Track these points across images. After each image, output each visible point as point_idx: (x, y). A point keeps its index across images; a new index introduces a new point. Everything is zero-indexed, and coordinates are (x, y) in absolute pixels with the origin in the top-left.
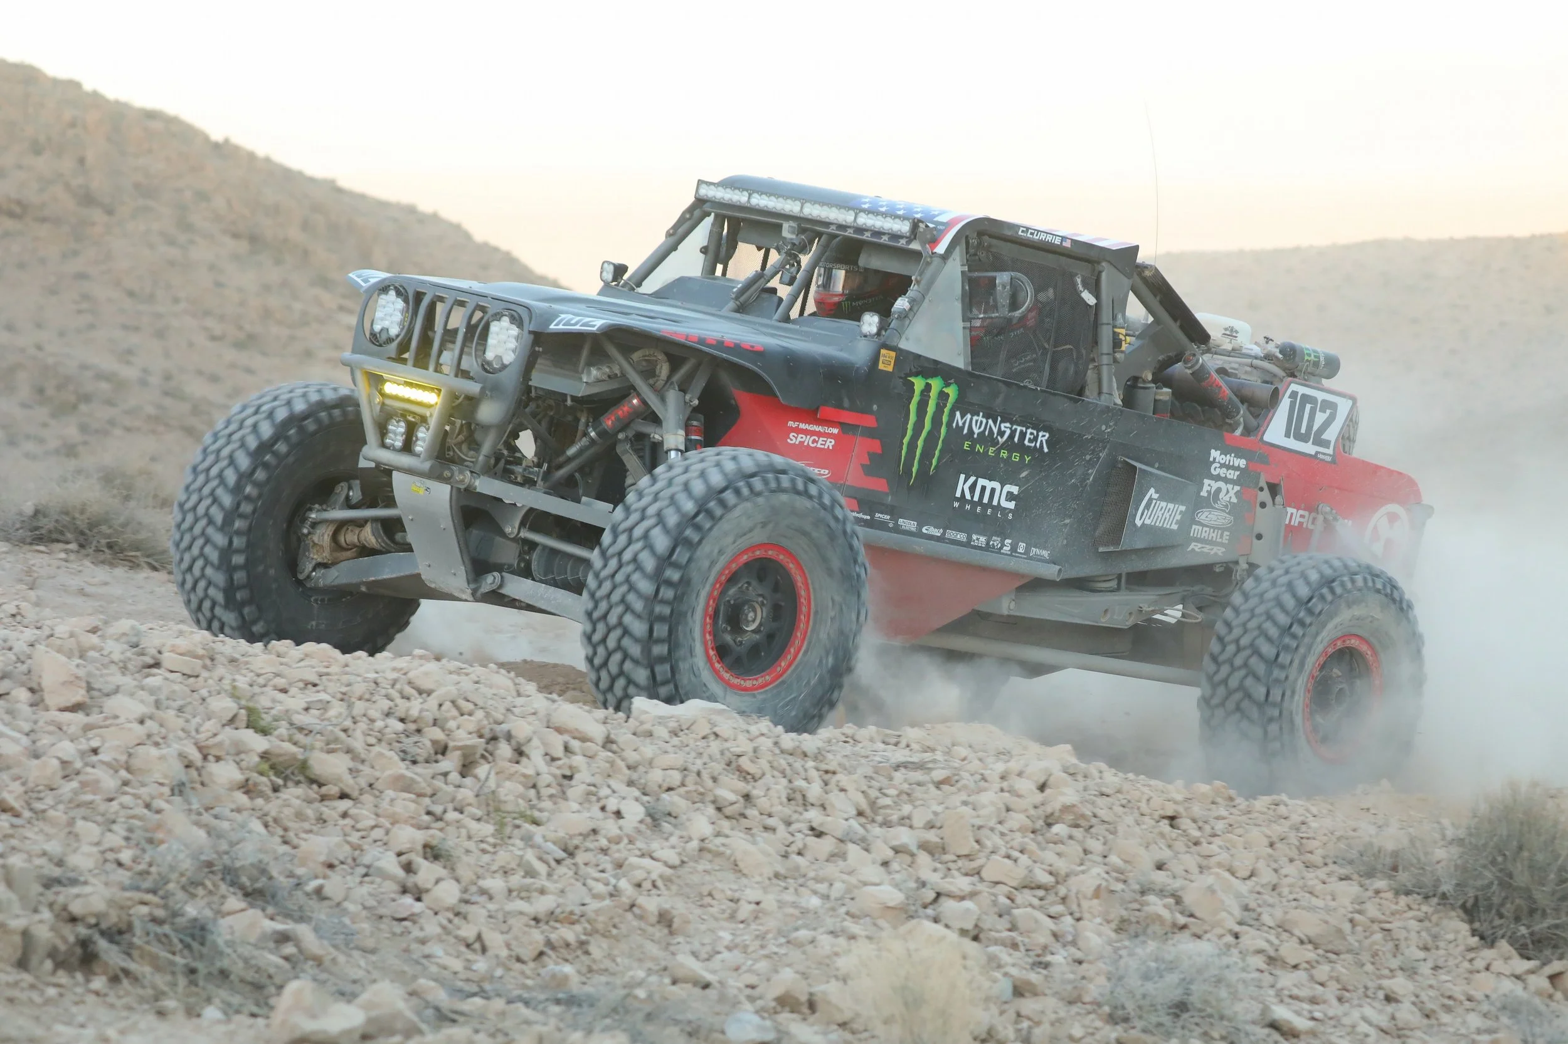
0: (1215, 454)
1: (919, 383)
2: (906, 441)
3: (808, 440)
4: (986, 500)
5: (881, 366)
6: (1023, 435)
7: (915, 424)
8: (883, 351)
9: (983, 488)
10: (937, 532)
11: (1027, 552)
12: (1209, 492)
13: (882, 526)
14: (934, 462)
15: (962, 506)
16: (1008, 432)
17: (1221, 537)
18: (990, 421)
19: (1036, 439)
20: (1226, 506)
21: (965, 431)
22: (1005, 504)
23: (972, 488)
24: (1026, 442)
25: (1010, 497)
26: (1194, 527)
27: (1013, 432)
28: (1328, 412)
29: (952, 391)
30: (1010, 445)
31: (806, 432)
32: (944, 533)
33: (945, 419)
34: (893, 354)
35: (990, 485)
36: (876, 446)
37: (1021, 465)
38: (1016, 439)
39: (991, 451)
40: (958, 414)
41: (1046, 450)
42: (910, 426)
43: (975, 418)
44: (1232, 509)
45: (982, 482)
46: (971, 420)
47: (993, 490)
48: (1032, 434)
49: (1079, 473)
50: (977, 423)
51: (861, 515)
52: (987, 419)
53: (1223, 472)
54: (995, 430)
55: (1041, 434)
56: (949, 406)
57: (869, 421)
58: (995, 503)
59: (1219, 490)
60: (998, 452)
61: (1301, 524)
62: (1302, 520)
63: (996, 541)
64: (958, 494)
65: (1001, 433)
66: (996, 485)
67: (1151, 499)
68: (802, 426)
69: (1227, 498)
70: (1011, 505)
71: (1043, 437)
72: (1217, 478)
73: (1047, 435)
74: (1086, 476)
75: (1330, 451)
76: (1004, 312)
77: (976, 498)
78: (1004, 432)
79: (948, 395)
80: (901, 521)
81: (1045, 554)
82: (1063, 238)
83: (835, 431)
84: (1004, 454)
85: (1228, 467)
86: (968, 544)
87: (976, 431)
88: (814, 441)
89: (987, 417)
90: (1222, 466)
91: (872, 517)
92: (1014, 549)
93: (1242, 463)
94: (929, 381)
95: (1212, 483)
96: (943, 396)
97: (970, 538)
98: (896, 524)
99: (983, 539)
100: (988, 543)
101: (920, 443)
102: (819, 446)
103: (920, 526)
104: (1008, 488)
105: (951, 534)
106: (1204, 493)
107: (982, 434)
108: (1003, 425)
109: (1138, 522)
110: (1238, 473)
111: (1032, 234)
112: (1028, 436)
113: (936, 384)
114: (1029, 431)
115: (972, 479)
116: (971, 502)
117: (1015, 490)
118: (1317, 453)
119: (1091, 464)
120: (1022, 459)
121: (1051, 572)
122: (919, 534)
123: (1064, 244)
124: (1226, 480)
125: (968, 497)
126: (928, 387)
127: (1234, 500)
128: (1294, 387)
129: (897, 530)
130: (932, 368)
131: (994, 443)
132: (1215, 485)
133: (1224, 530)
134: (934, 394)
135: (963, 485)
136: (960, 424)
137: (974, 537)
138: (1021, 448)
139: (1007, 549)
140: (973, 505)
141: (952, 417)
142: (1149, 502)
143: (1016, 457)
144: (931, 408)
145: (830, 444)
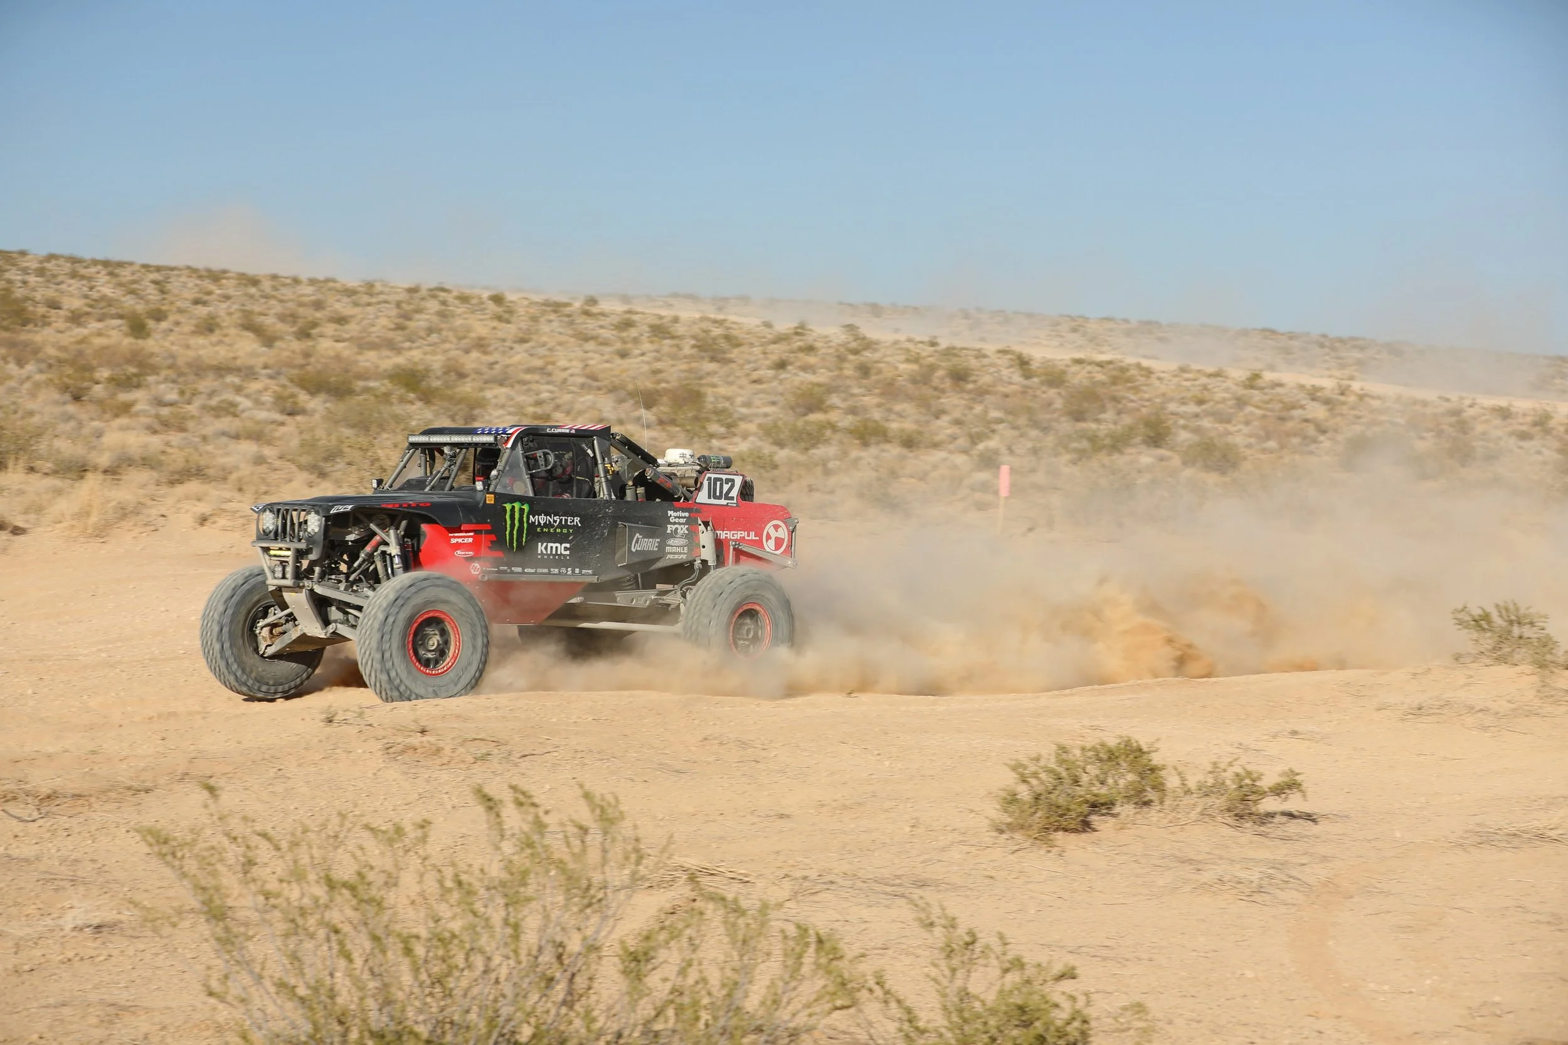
0: (670, 512)
1: (508, 506)
2: (507, 533)
3: (460, 540)
4: (554, 552)
5: (488, 502)
6: (566, 521)
7: (510, 524)
8: (488, 495)
9: (552, 547)
10: (533, 571)
11: (580, 572)
12: (672, 531)
13: (504, 572)
14: (524, 539)
15: (543, 557)
16: (558, 520)
17: (683, 550)
18: (548, 517)
19: (573, 521)
20: (683, 535)
21: (537, 523)
22: (564, 553)
23: (546, 548)
24: (569, 523)
25: (566, 549)
26: (667, 547)
27: (561, 520)
29: (526, 507)
30: (561, 526)
31: (459, 537)
32: (535, 570)
33: (525, 520)
34: (493, 495)
35: (554, 545)
36: (493, 537)
37: (568, 534)
38: (563, 523)
39: (552, 530)
40: (531, 516)
41: (580, 525)
42: (508, 526)
43: (540, 516)
44: (686, 535)
45: (550, 545)
46: (538, 517)
47: (557, 548)
48: (571, 519)
49: (600, 532)
50: (542, 519)
51: (493, 569)
52: (546, 516)
53: (677, 520)
54: (552, 520)
55: (575, 519)
56: (526, 514)
57: (488, 527)
58: (559, 553)
59: (677, 529)
60: (555, 530)
61: (726, 538)
62: (727, 536)
63: (563, 570)
64: (539, 552)
65: (555, 521)
66: (558, 545)
67: (638, 539)
68: (456, 535)
69: (682, 532)
70: (568, 552)
71: (577, 520)
72: (675, 524)
73: (579, 519)
74: (604, 533)
76: (543, 468)
77: (549, 552)
79: (524, 509)
80: (514, 568)
81: (590, 572)
82: (570, 430)
83: (472, 534)
84: (558, 530)
85: (679, 518)
86: (549, 573)
87: (542, 522)
88: (463, 540)
89: (546, 514)
90: (675, 518)
91: (499, 568)
92: (573, 571)
93: (687, 515)
94: (513, 504)
95: (672, 526)
96: (522, 511)
97: (550, 571)
98: (512, 570)
99: (556, 571)
100: (559, 572)
101: (515, 532)
102: (465, 542)
103: (523, 569)
104: (564, 545)
105: (540, 570)
106: (669, 531)
107: (545, 524)
108: (555, 518)
109: (633, 550)
110: (685, 520)
112: (569, 520)
113: (517, 505)
114: (569, 518)
115: (545, 544)
116: (547, 554)
117: (568, 545)
118: (727, 503)
119: (604, 528)
120: (568, 531)
121: (594, 579)
122: (524, 573)
123: (571, 432)
124: (680, 524)
125: (544, 552)
126: (513, 507)
127: (686, 532)
128: (709, 476)
129: (512, 572)
130: (513, 499)
131: (553, 526)
132: (674, 527)
133: (683, 547)
134: (517, 510)
135: (541, 547)
136: (533, 521)
137: (552, 570)
138: (566, 526)
139: (570, 572)
140: (549, 555)
141: (528, 518)
142: (637, 542)
143: (565, 531)
144: (517, 516)
145: (470, 540)
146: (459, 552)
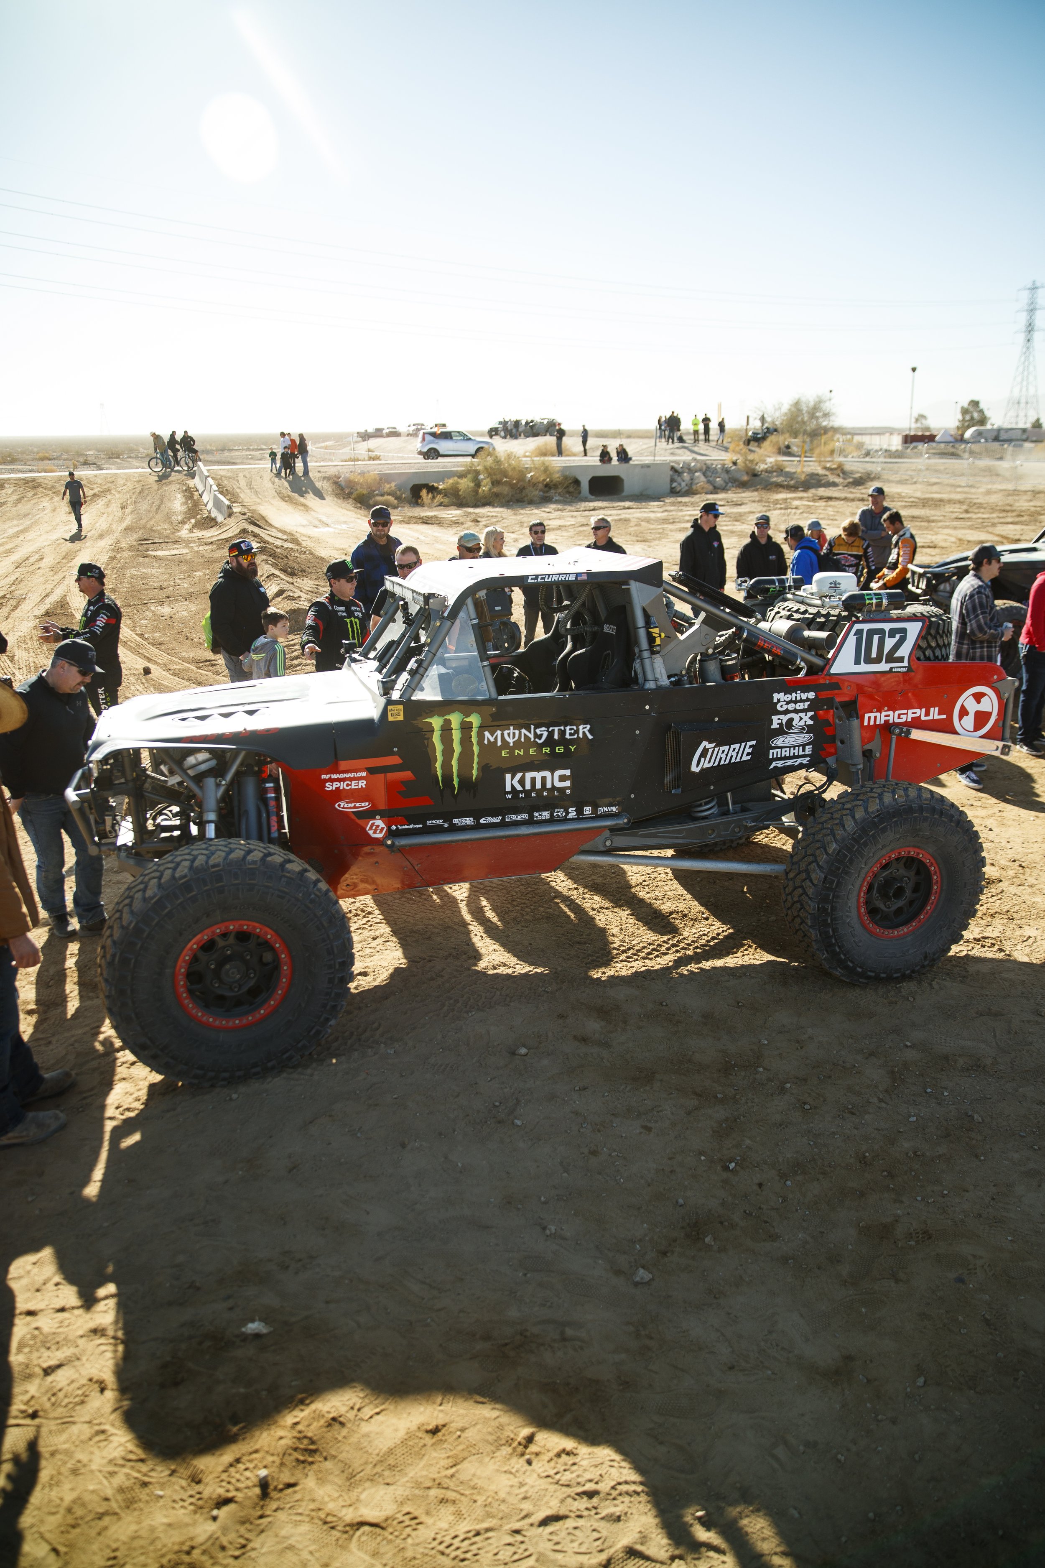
0: (776, 696)
1: (436, 722)
2: (438, 764)
3: (343, 785)
4: (538, 786)
5: (391, 719)
6: (562, 733)
7: (444, 752)
8: (390, 707)
9: (533, 780)
10: (496, 820)
11: (595, 810)
12: (781, 724)
13: (437, 829)
14: (475, 773)
15: (515, 797)
16: (545, 734)
17: (804, 750)
18: (524, 731)
19: (577, 732)
20: (803, 729)
21: (499, 743)
22: (558, 784)
23: (522, 782)
24: (568, 736)
25: (562, 778)
26: (771, 751)
27: (551, 734)
28: (898, 636)
29: (475, 720)
30: (550, 743)
31: (339, 780)
32: (503, 819)
33: (474, 740)
34: (401, 707)
35: (538, 775)
36: (408, 776)
38: (556, 737)
40: (487, 734)
41: (590, 737)
42: (439, 754)
43: (506, 732)
44: (810, 729)
45: (529, 775)
46: (502, 735)
47: (544, 779)
48: (571, 729)
50: (511, 735)
51: (412, 826)
52: (519, 729)
53: (791, 707)
54: (531, 736)
55: (581, 727)
56: (475, 730)
57: (394, 761)
58: (549, 785)
59: (791, 720)
60: (539, 751)
61: (887, 722)
62: (887, 718)
63: (560, 813)
64: (508, 788)
65: (540, 737)
66: (547, 774)
67: (705, 750)
68: (334, 776)
69: (802, 723)
70: (568, 783)
71: (585, 729)
72: (787, 712)
73: (588, 727)
75: (906, 663)
77: (528, 786)
78: (541, 735)
79: (471, 723)
80: (455, 821)
81: (614, 809)
82: (577, 574)
83: (364, 774)
84: (547, 751)
85: (796, 702)
86: (532, 821)
87: (511, 741)
88: (348, 785)
89: (519, 727)
90: (788, 703)
91: (424, 824)
92: (580, 811)
93: (811, 695)
94: (447, 717)
95: (781, 717)
96: (466, 725)
97: (531, 816)
98: (452, 824)
99: (546, 815)
100: (551, 815)
101: (454, 763)
102: (353, 787)
103: (477, 819)
104: (558, 773)
105: (511, 818)
106: (775, 725)
107: (518, 744)
108: (538, 731)
109: (696, 769)
110: (807, 704)
111: (544, 578)
112: (568, 732)
113: (455, 719)
114: (568, 728)
115: (519, 776)
116: (524, 791)
117: (567, 772)
118: (891, 668)
120: (567, 749)
121: (623, 821)
122: (477, 826)
123: (579, 578)
124: (796, 711)
125: (519, 788)
126: (448, 723)
127: (810, 722)
128: (857, 626)
129: (456, 827)
130: (448, 708)
131: (533, 745)
132: (785, 718)
133: (804, 746)
134: (455, 725)
136: (492, 739)
137: (536, 814)
138: (563, 741)
139: (573, 815)
140: (527, 793)
141: (481, 736)
142: (705, 752)
143: (560, 749)
144: (456, 735)
145: (362, 784)
146: (342, 804)
